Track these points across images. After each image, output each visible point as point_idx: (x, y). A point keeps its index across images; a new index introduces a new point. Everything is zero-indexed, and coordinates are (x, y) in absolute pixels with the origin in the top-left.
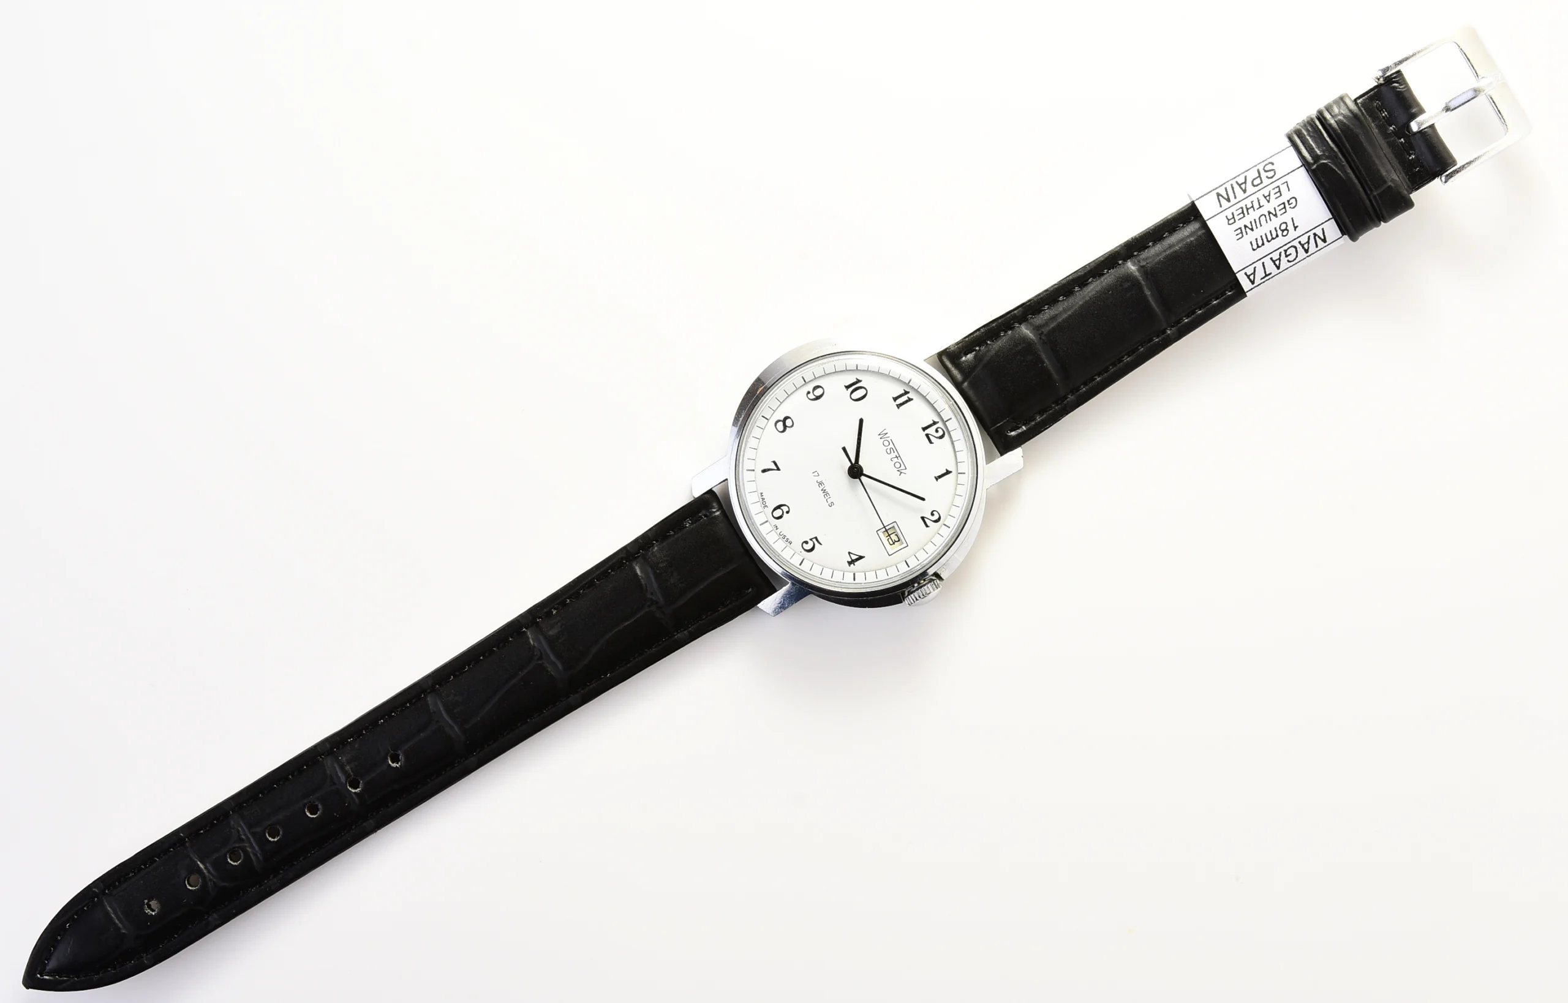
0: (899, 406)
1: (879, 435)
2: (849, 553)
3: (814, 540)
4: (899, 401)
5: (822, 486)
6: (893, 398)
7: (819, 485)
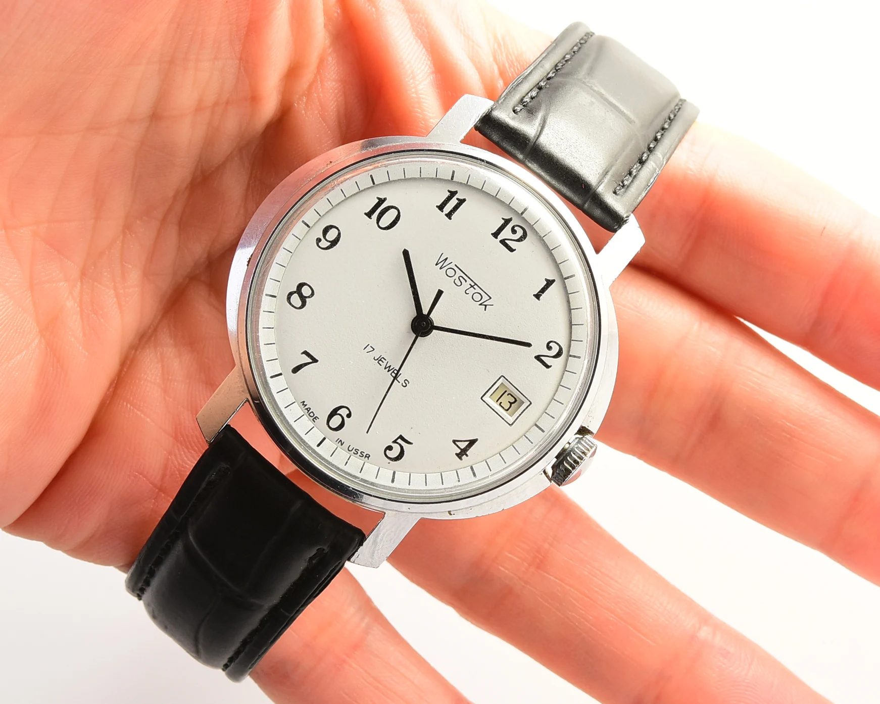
0: (449, 215)
1: (437, 264)
2: (454, 442)
3: (399, 441)
4: (447, 209)
5: (383, 362)
6: (437, 207)
7: (378, 363)
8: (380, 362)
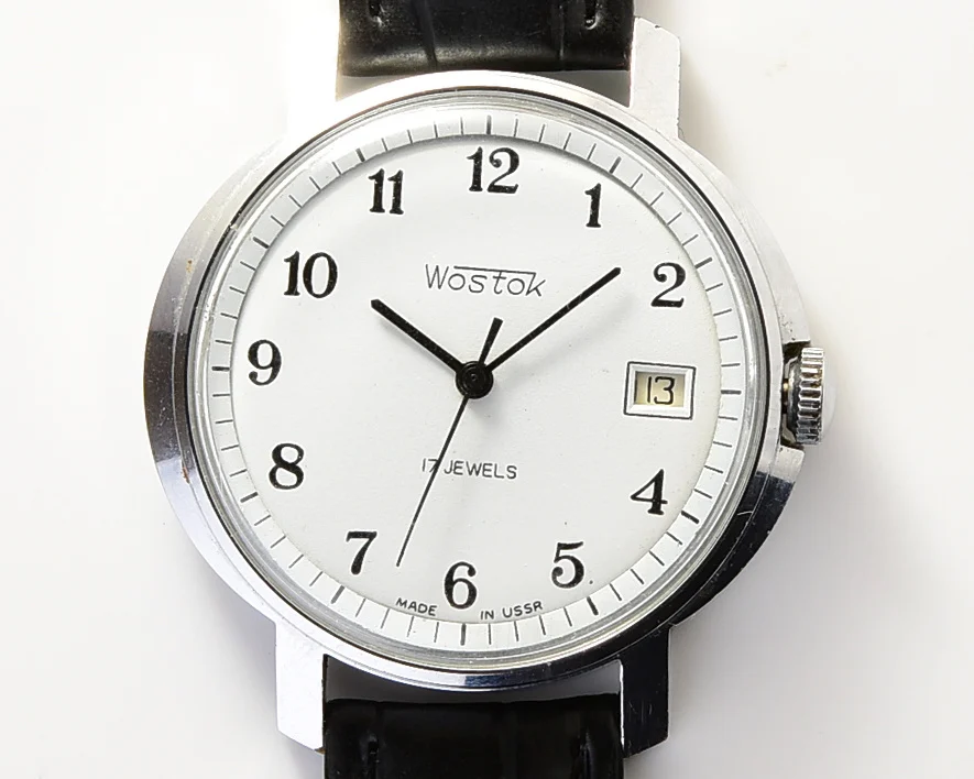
0: (396, 209)
1: (430, 286)
2: (634, 497)
3: (563, 553)
4: (387, 200)
5: (461, 468)
6: (372, 210)
7: (455, 473)
8: (457, 470)
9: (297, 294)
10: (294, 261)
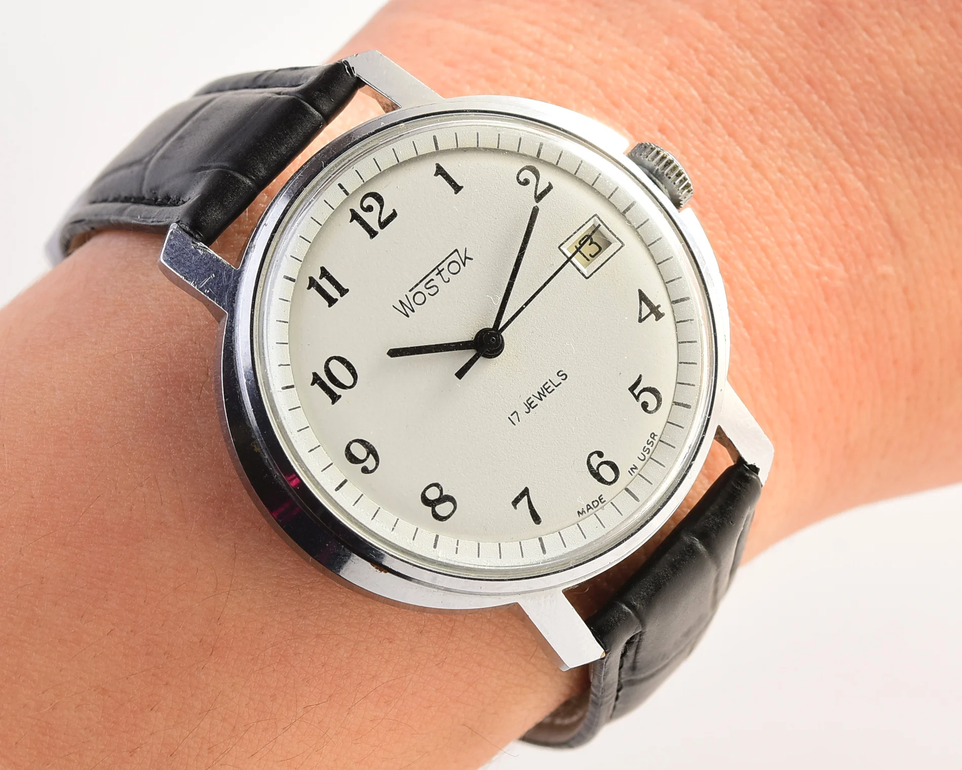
0: (343, 291)
1: (407, 316)
2: (641, 320)
3: (636, 392)
4: (333, 292)
5: (533, 402)
6: (330, 306)
7: (533, 408)
8: (533, 405)
9: (340, 396)
10: (316, 379)
